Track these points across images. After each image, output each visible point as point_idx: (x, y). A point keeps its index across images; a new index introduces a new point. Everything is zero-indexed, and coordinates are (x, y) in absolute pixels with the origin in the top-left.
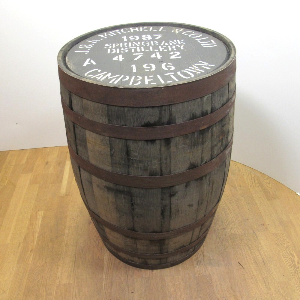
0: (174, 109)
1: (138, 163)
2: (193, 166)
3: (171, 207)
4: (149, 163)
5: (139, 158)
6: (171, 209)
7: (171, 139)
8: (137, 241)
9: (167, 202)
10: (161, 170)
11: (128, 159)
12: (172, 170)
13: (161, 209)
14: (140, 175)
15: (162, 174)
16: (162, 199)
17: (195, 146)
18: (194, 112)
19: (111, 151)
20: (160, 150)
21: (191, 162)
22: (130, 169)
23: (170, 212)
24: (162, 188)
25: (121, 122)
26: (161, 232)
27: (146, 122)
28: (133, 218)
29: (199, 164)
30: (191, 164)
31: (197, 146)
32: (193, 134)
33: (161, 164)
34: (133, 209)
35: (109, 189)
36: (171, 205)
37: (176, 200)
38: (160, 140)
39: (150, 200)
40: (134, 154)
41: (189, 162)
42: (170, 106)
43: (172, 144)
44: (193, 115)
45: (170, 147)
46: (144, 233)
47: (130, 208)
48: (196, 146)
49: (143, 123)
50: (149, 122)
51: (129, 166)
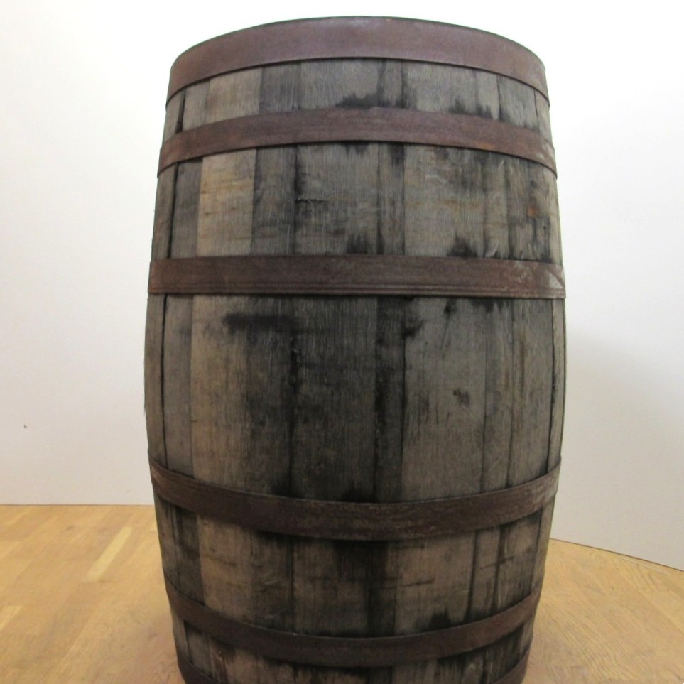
0: (413, 72)
1: (320, 212)
2: (463, 251)
3: (406, 379)
4: (349, 208)
5: (325, 195)
6: (403, 385)
7: (405, 147)
8: (296, 555)
9: (395, 354)
10: (379, 235)
11: (297, 202)
12: (408, 243)
13: (377, 381)
14: (324, 250)
15: (380, 250)
16: (380, 341)
17: (466, 188)
18: (459, 97)
19: (256, 188)
20: (378, 173)
21: (456, 234)
22: (299, 233)
23: (404, 402)
24: (381, 298)
25: (288, 102)
26: (373, 500)
27: (346, 96)
28: (292, 425)
29: (480, 250)
30: (457, 239)
31: (471, 189)
32: (460, 152)
33: (379, 214)
34: (295, 386)
35: (234, 322)
36: (407, 372)
37: (421, 356)
38: (380, 143)
39: (346, 342)
40: (313, 186)
41: (452, 232)
42: (404, 65)
43: (409, 162)
44: (457, 102)
45: (403, 170)
46: (322, 504)
47: (286, 383)
48: (468, 190)
49: (340, 98)
50: (354, 95)
51: (296, 225)
